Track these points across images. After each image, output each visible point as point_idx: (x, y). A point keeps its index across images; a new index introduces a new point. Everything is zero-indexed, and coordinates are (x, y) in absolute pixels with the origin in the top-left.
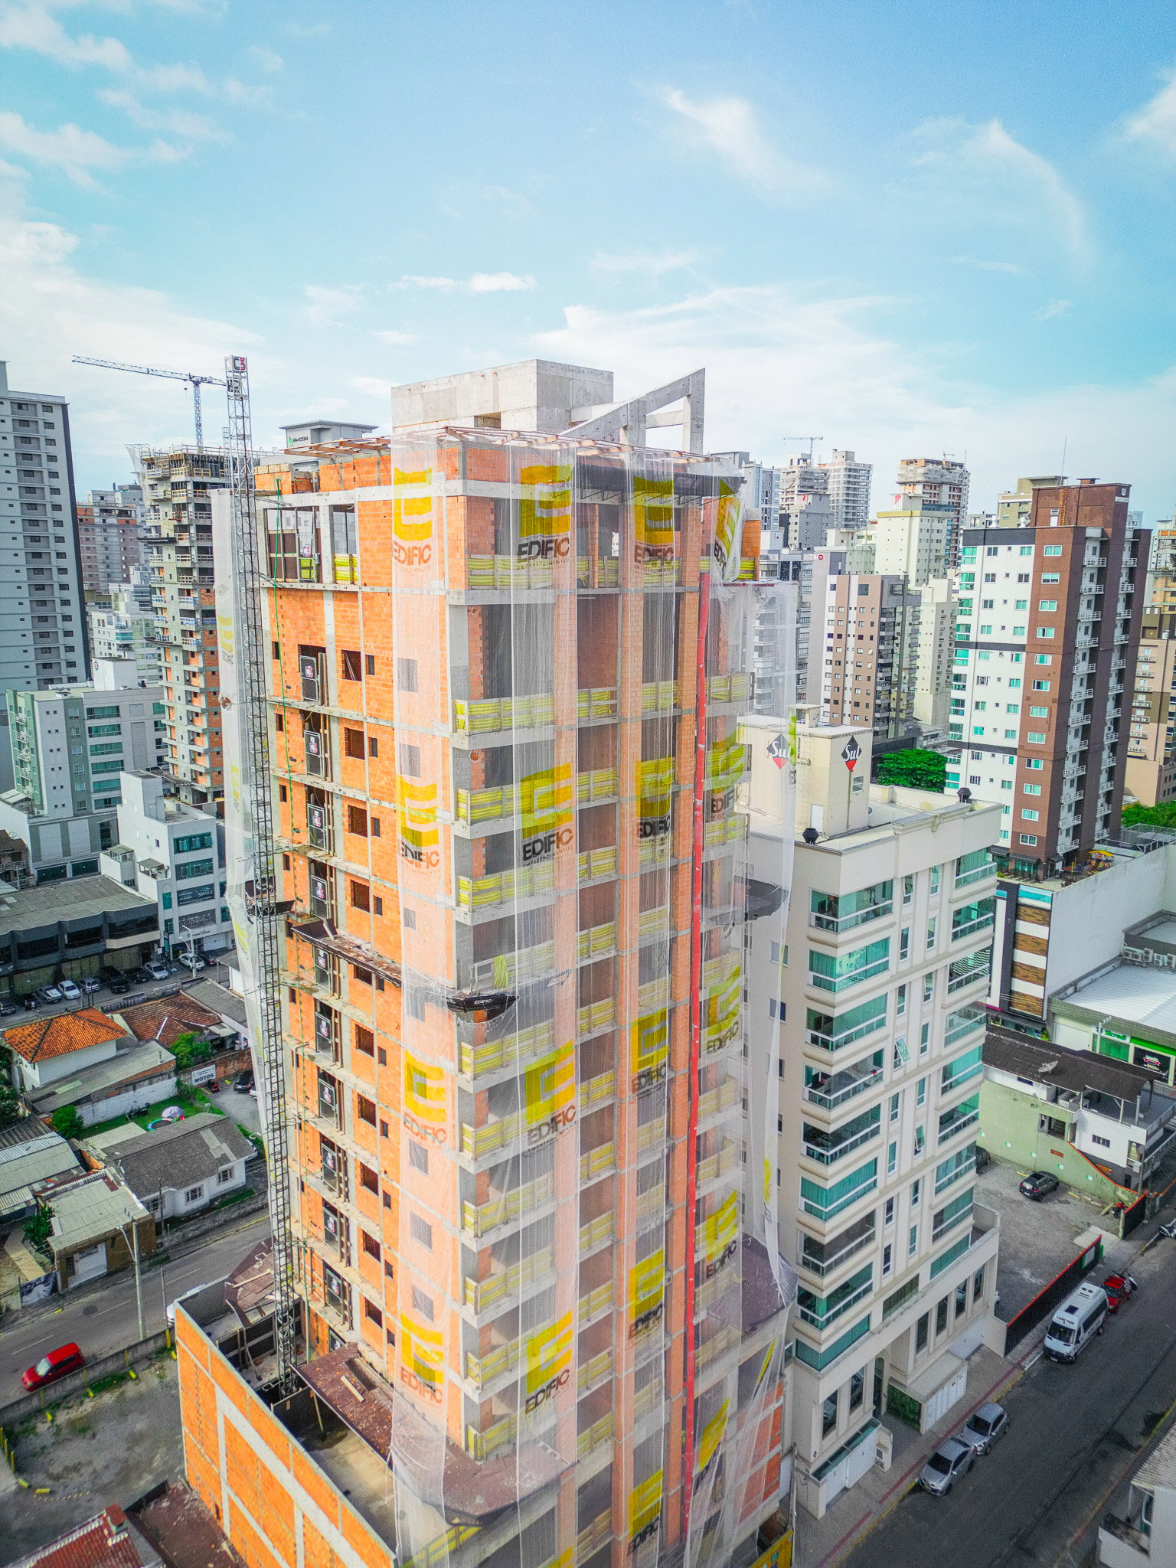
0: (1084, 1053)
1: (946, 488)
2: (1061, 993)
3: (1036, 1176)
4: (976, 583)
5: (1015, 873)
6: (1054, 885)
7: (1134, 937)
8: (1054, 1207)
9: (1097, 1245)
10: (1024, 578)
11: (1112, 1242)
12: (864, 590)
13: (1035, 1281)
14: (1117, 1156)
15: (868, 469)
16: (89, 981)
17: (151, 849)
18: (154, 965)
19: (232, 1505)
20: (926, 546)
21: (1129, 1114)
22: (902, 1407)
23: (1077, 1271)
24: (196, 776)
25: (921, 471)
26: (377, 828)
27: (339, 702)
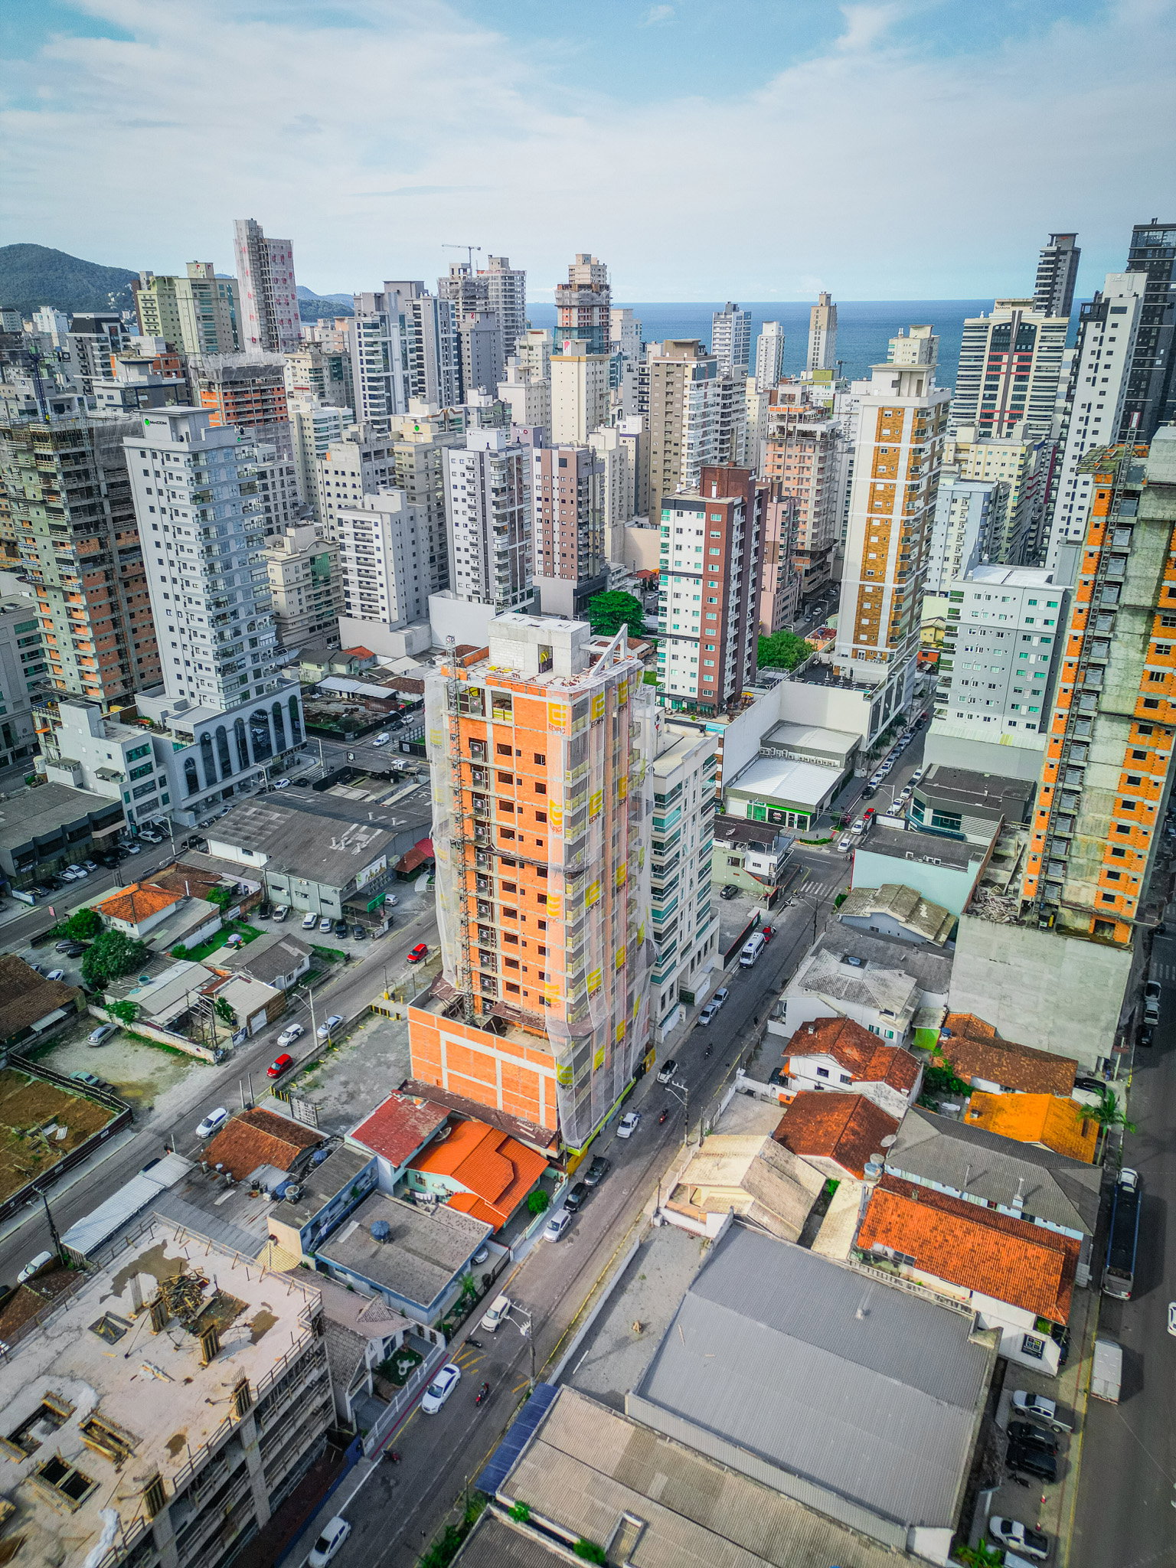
0: (746, 821)
2: (730, 783)
3: (728, 887)
4: (671, 533)
5: (701, 714)
6: (724, 718)
7: (765, 742)
8: (737, 901)
9: (758, 915)
10: (699, 533)
11: (765, 914)
12: (563, 463)
13: (733, 937)
14: (764, 871)
15: (522, 274)
16: (89, 863)
17: (101, 761)
18: (127, 844)
19: (450, 1075)
20: (592, 387)
21: (769, 849)
22: (686, 998)
23: (750, 929)
24: (86, 689)
25: (575, 295)
26: (521, 810)
27: (495, 763)
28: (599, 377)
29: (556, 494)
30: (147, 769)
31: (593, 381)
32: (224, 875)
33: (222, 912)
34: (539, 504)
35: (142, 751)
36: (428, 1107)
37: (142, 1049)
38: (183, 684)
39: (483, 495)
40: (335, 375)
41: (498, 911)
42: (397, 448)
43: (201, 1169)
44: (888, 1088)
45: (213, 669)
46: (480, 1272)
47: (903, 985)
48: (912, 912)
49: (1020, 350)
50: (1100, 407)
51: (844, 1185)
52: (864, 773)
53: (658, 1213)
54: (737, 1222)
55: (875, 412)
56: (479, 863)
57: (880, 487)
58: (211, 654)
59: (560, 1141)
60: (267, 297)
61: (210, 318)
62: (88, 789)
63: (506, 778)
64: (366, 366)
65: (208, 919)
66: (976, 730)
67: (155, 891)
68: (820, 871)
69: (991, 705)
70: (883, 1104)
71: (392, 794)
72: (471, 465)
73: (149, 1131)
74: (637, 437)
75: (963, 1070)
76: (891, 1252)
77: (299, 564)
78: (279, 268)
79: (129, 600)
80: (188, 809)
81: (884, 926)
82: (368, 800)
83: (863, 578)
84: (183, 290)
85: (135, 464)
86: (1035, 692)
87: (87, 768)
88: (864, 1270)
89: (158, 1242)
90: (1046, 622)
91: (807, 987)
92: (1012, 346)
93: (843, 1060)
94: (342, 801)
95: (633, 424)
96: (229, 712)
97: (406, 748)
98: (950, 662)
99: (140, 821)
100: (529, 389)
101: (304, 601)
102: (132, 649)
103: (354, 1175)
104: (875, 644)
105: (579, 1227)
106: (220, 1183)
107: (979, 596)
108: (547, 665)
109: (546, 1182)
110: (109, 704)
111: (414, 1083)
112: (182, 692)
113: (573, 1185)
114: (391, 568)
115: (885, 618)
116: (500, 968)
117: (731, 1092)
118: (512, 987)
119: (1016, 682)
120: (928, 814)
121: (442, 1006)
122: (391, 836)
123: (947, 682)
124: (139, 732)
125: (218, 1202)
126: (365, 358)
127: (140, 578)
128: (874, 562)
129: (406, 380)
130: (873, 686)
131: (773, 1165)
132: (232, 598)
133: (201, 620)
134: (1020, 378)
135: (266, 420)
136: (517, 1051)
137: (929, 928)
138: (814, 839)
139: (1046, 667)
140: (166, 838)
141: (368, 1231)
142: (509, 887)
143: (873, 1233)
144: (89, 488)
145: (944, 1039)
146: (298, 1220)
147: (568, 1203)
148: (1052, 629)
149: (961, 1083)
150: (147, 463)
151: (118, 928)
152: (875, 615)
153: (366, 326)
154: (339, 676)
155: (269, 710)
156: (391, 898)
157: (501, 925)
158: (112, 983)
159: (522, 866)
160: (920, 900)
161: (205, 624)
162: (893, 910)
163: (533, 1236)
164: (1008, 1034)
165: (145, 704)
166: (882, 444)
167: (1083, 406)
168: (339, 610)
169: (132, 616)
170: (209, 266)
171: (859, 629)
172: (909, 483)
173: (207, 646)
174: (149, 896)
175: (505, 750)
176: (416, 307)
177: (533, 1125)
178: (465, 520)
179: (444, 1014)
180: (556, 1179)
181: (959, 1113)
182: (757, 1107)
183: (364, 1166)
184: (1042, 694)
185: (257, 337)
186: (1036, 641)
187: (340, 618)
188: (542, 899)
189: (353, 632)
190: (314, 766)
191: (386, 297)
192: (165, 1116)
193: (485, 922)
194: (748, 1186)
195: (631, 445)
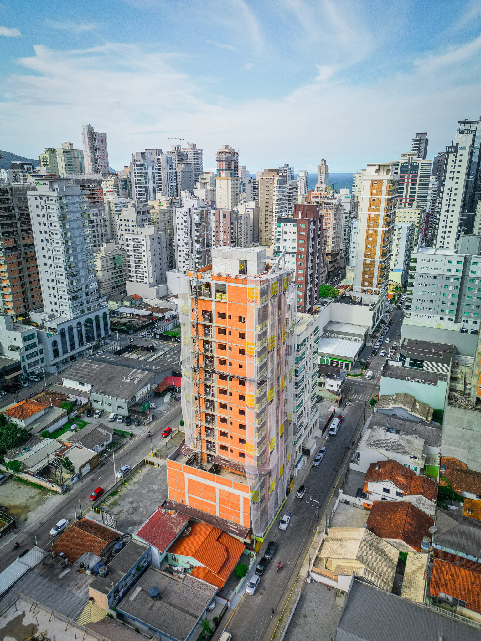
1: (233, 162)
4: (281, 234)
7: (325, 329)
8: (322, 403)
9: (334, 410)
10: (294, 233)
11: (338, 410)
12: (224, 216)
13: (325, 421)
14: (335, 388)
15: (201, 150)
16: (2, 391)
17: (11, 341)
18: (23, 382)
19: (189, 497)
20: (233, 190)
21: (337, 378)
22: (306, 452)
23: (332, 417)
24: (6, 310)
25: (224, 156)
26: (230, 349)
27: (216, 323)
28: (236, 186)
29: (222, 229)
30: (34, 345)
31: (234, 188)
32: (70, 395)
33: (68, 413)
34: (214, 234)
35: (32, 336)
36: (178, 516)
37: (23, 487)
38: (53, 306)
39: (191, 227)
40: (124, 188)
41: (216, 405)
42: (151, 211)
43: (51, 556)
44: (424, 498)
45: (67, 299)
46: (211, 617)
47: (419, 443)
48: (413, 406)
49: (412, 173)
50: (456, 189)
51: (410, 555)
52: (371, 344)
53: (309, 575)
54: (357, 580)
55: (370, 182)
56: (206, 379)
57: (372, 216)
58: (66, 291)
59: (252, 533)
60: (95, 156)
61: (71, 165)
62: (4, 356)
63: (222, 331)
64: (137, 182)
65: (61, 417)
66: (424, 322)
67: (34, 403)
68: (359, 389)
69: (432, 310)
70: (422, 508)
71: (152, 356)
72: (185, 214)
73: (24, 533)
74: (253, 209)
75: (457, 488)
76: (450, 598)
77: (108, 258)
78: (101, 145)
79: (28, 268)
80: (54, 365)
81: (400, 413)
82: (141, 359)
83: (365, 256)
84: (60, 153)
85: (32, 203)
86: (452, 304)
87: (4, 346)
88: (435, 609)
89: (19, 613)
90: (457, 271)
91: (371, 445)
92: (409, 171)
93: (397, 484)
94: (128, 359)
95: (252, 204)
96: (74, 319)
97: (158, 336)
98: (411, 291)
99: (29, 371)
100: (206, 191)
101: (110, 275)
102: (29, 291)
103: (139, 559)
104: (372, 287)
105: (265, 585)
106: (62, 564)
107: (424, 260)
108: (243, 271)
109: (245, 558)
110: (17, 316)
111: (170, 502)
112: (52, 310)
113: (259, 559)
114: (150, 259)
115: (376, 274)
116: (217, 437)
117: (337, 501)
118: (223, 448)
119: (443, 299)
120: (408, 361)
121: (184, 459)
122: (153, 374)
123: (410, 300)
124: (30, 328)
125: (61, 576)
126: (137, 178)
127: (34, 259)
128: (370, 249)
129: (154, 188)
130: (372, 305)
131: (371, 546)
132: (76, 265)
133: (62, 275)
134: (413, 185)
135: (94, 202)
136: (228, 483)
137: (422, 414)
138: (353, 374)
139: (457, 292)
140: (42, 379)
141: (147, 593)
142: (223, 392)
143: (438, 586)
144: (10, 216)
145: (442, 471)
146: (106, 588)
147: (257, 570)
148: (460, 274)
149: (456, 494)
150: (38, 202)
151: (14, 423)
152: (371, 273)
153: (137, 165)
154: (126, 306)
155: (93, 318)
156: (153, 405)
157: (218, 413)
158: (9, 451)
159: (231, 380)
160: (415, 401)
161: (64, 277)
162: (404, 405)
163: (239, 591)
164: (473, 467)
165: (35, 317)
166: (373, 197)
167: (449, 189)
168: (126, 279)
169: (29, 275)
170: (71, 144)
171: (364, 280)
172: (386, 213)
173: (65, 287)
174: (31, 406)
175: (222, 316)
176: (158, 159)
177: (237, 525)
178: (183, 238)
179: (187, 463)
180: (250, 556)
181: (457, 511)
182: (351, 511)
183: (144, 552)
184: (456, 305)
185: (91, 172)
186: (452, 280)
187: (126, 282)
188: (242, 398)
189: (132, 288)
190: (115, 345)
191: (146, 154)
192: (33, 524)
193: (209, 412)
194: (361, 559)
195: (251, 212)
